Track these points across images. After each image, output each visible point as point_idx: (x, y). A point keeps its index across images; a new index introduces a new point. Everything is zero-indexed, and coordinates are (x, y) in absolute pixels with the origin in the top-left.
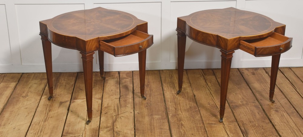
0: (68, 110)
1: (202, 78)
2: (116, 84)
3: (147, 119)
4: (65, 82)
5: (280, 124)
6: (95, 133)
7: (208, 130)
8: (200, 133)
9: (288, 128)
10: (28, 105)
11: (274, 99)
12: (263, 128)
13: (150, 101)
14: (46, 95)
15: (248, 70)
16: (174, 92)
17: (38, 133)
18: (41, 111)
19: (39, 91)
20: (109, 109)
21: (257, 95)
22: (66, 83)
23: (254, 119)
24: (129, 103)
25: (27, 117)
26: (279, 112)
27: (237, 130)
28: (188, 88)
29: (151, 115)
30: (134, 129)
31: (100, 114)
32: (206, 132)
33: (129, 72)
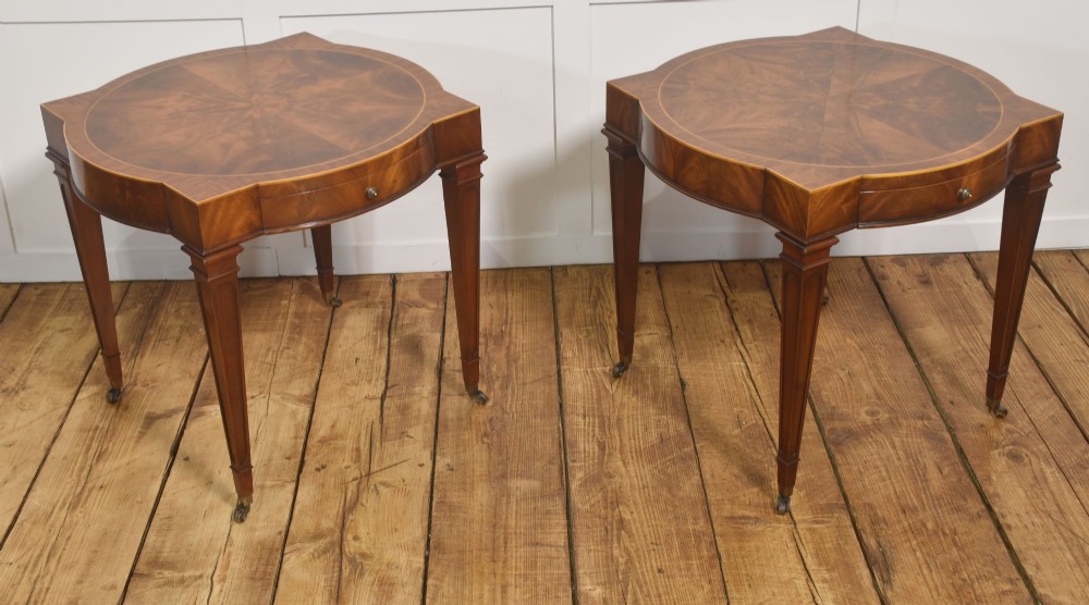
0: (174, 453)
1: (717, 303)
2: (376, 330)
4: (180, 322)
5: (1026, 520)
6: (268, 563)
7: (727, 552)
8: (695, 563)
9: (1062, 542)
10: (19, 428)
11: (1005, 402)
12: (955, 543)
13: (504, 411)
14: (97, 381)
15: (903, 265)
16: (602, 368)
17: (35, 565)
18: (65, 456)
19: (72, 364)
20: (335, 448)
21: (937, 379)
22: (182, 328)
23: (918, 496)
24: (418, 417)
25: (7, 484)
26: (1026, 460)
27: (847, 548)
28: (659, 351)
29: (500, 477)
30: (423, 543)
31: (296, 473)
32: (720, 559)
33: (433, 276)
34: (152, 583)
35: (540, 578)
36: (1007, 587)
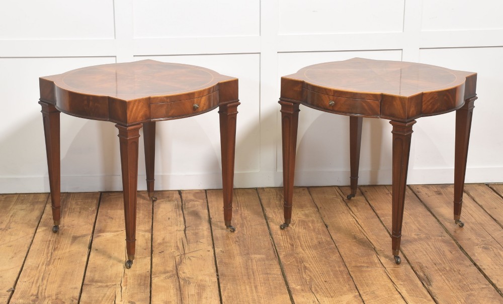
0: (90, 248)
1: (339, 200)
2: (176, 209)
3: (238, 260)
4: (79, 207)
5: (492, 267)
6: (145, 281)
7: (356, 278)
8: (341, 280)
10: (12, 241)
12: (459, 274)
13: (243, 234)
14: (45, 225)
15: (428, 188)
17: (37, 282)
18: (38, 250)
19: (30, 220)
20: (166, 246)
21: (447, 224)
22: (80, 209)
23: (441, 260)
24: (203, 237)
25: (14, 259)
26: (491, 249)
27: (410, 275)
28: (314, 216)
29: (247, 253)
30: (215, 274)
31: (150, 254)
32: (352, 278)
33: (199, 191)
34: (93, 287)
35: (271, 284)
36: (484, 286)
